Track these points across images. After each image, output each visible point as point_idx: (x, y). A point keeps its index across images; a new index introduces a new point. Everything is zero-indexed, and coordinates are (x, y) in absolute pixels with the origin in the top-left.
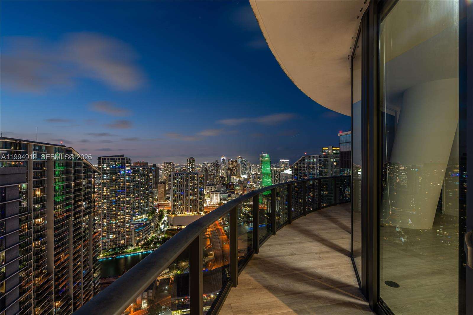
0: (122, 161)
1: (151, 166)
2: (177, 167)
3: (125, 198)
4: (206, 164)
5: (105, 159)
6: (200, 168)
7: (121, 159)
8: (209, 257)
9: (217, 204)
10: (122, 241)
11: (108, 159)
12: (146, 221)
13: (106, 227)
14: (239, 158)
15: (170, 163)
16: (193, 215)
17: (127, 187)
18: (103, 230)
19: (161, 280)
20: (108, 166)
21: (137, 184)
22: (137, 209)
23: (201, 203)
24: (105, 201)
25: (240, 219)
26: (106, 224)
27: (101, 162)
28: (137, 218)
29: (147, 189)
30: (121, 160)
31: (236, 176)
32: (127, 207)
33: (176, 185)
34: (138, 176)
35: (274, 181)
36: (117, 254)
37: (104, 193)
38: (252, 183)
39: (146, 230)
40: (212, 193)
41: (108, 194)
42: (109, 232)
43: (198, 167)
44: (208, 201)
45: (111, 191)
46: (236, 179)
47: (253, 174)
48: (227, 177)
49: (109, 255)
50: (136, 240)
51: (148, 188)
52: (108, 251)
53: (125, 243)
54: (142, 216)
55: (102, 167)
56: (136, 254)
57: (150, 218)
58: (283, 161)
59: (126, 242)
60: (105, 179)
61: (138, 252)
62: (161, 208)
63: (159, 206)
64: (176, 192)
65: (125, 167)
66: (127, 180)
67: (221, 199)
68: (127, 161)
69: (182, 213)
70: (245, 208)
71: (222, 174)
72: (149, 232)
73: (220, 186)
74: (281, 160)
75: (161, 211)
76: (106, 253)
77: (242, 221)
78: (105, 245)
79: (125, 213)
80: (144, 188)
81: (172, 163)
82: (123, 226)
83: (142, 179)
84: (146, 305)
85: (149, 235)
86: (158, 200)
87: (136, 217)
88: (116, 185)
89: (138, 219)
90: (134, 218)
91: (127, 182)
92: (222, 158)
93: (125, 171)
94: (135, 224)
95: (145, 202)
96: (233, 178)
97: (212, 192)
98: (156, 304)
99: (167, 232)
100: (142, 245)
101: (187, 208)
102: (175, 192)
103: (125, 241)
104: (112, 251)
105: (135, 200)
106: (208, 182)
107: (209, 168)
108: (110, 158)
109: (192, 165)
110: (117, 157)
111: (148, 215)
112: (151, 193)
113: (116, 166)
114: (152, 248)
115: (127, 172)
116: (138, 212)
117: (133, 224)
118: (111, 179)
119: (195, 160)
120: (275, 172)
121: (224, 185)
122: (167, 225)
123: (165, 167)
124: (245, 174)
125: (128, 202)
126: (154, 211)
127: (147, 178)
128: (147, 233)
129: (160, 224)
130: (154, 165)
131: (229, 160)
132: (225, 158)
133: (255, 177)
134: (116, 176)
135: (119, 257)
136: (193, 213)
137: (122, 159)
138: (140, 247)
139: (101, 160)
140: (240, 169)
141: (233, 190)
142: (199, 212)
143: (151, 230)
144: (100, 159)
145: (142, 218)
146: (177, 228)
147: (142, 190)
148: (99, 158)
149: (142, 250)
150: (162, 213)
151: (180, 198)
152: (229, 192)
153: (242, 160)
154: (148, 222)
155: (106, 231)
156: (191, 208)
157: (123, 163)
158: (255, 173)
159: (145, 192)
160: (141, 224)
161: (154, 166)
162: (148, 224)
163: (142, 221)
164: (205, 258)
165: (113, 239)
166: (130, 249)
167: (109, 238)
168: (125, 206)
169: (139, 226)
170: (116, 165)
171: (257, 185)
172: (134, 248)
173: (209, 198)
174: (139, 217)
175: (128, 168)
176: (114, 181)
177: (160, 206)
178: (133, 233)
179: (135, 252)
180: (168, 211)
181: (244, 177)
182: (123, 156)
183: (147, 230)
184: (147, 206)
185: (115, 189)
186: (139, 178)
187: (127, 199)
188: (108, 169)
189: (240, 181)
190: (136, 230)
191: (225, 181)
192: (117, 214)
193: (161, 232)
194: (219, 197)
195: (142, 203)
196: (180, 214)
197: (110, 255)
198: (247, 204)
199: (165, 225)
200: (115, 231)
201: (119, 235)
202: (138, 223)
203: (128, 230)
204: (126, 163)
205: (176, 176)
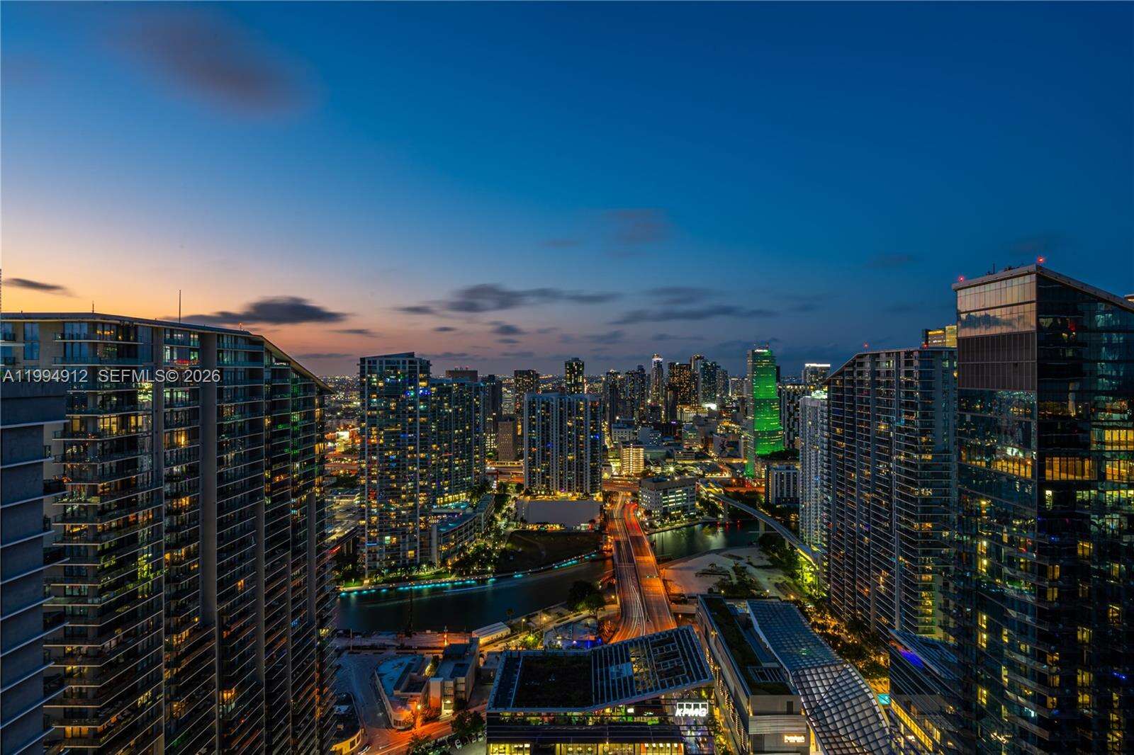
0: (409, 367)
1: (484, 380)
2: (545, 382)
3: (416, 453)
4: (613, 375)
5: (375, 362)
6: (601, 385)
7: (407, 362)
8: (608, 607)
9: (637, 475)
10: (410, 552)
11: (381, 362)
12: (464, 509)
13: (375, 519)
14: (698, 358)
15: (528, 373)
16: (574, 499)
17: (421, 428)
18: (369, 523)
19: (489, 653)
20: (380, 378)
21: (446, 420)
22: (446, 480)
23: (595, 471)
24: (375, 458)
25: (694, 516)
26: (375, 510)
27: (367, 370)
28: (446, 500)
29: (469, 433)
30: (407, 365)
31: (689, 404)
32: (421, 475)
33: (534, 425)
34: (449, 401)
35: (788, 420)
36: (399, 580)
37: (373, 441)
38: (730, 422)
39: (464, 529)
40: (625, 447)
41: (381, 441)
42: (383, 531)
43: (596, 382)
44: (615, 465)
45: (388, 436)
46: (687, 413)
47: (734, 401)
48: (667, 407)
49: (382, 583)
50: (442, 552)
51: (470, 430)
52: (379, 572)
53: (416, 556)
54: (457, 496)
55: (370, 379)
56: (439, 585)
57: (475, 501)
58: (815, 368)
59: (418, 555)
60: (375, 409)
61: (443, 580)
62: (502, 480)
63: (498, 473)
64: (534, 440)
65: (416, 380)
66: (421, 411)
67: (646, 463)
68: (421, 367)
69: (550, 494)
70: (708, 487)
71: (653, 401)
72: (471, 534)
73: (647, 429)
74: (807, 365)
75: (502, 487)
76: (376, 577)
77: (697, 519)
78: (375, 559)
79: (415, 488)
80: (461, 431)
81: (533, 371)
82: (412, 518)
83: (457, 410)
84: (450, 711)
85: (471, 541)
86: (497, 460)
87: (444, 496)
88: (396, 422)
89: (448, 502)
90: (440, 500)
91: (421, 416)
92: (655, 360)
93: (416, 390)
94: (442, 514)
95: (464, 464)
96: (682, 410)
97: (626, 444)
98: (472, 711)
99: (512, 537)
100: (455, 565)
101: (561, 481)
102: (532, 443)
103: (416, 552)
104: (389, 573)
105: (441, 458)
106: (618, 418)
107: (621, 385)
108: (384, 360)
109: (576, 376)
110: (398, 359)
111: (470, 494)
112: (477, 442)
113: (397, 379)
114: (475, 573)
115: (421, 391)
116: (449, 486)
117: (436, 514)
118: (387, 409)
120: (791, 394)
121: (657, 426)
122: (514, 521)
123: (517, 381)
124: (713, 400)
125: (424, 464)
126: (485, 485)
127: (469, 408)
128: (466, 538)
129: (498, 517)
130: (490, 375)
131: (671, 365)
132: (660, 360)
133: (737, 408)
134: (397, 400)
135: (401, 589)
136: (574, 495)
137: (411, 362)
138: (450, 568)
139: (366, 365)
140: (700, 387)
141: (679, 441)
142: (589, 492)
143: (475, 531)
144: (364, 363)
145: (456, 501)
146: (535, 529)
147: (457, 434)
148: (363, 360)
149: (453, 578)
150: (505, 490)
151: (545, 458)
152: (669, 445)
153: (706, 366)
154: (469, 511)
155: (376, 527)
156: (569, 481)
157: (413, 372)
158: (739, 399)
159: (464, 440)
160: (453, 514)
161: (492, 378)
162: (470, 515)
163: (457, 507)
164: (597, 610)
165: (392, 546)
166: (426, 572)
167: (381, 544)
168: (416, 472)
169: (449, 519)
170: (398, 376)
171: (743, 429)
172: (437, 570)
173: (618, 457)
174: (450, 497)
175: (424, 384)
176: (393, 412)
177: (501, 473)
178: (434, 535)
179: (436, 580)
180: (519, 487)
181: (709, 408)
182: (412, 355)
183: (466, 531)
184: (469, 474)
185: (395, 432)
186: (450, 407)
187: (422, 455)
188: (381, 384)
189: (697, 418)
190: (442, 530)
191: (660, 416)
192: (400, 489)
193: (499, 536)
194: (642, 456)
195: (457, 465)
196: (545, 494)
197: (385, 581)
198: (714, 476)
199: (509, 520)
200: (396, 529)
201: (404, 537)
202: (446, 511)
203: (422, 526)
204: (418, 371)
205: (534, 403)
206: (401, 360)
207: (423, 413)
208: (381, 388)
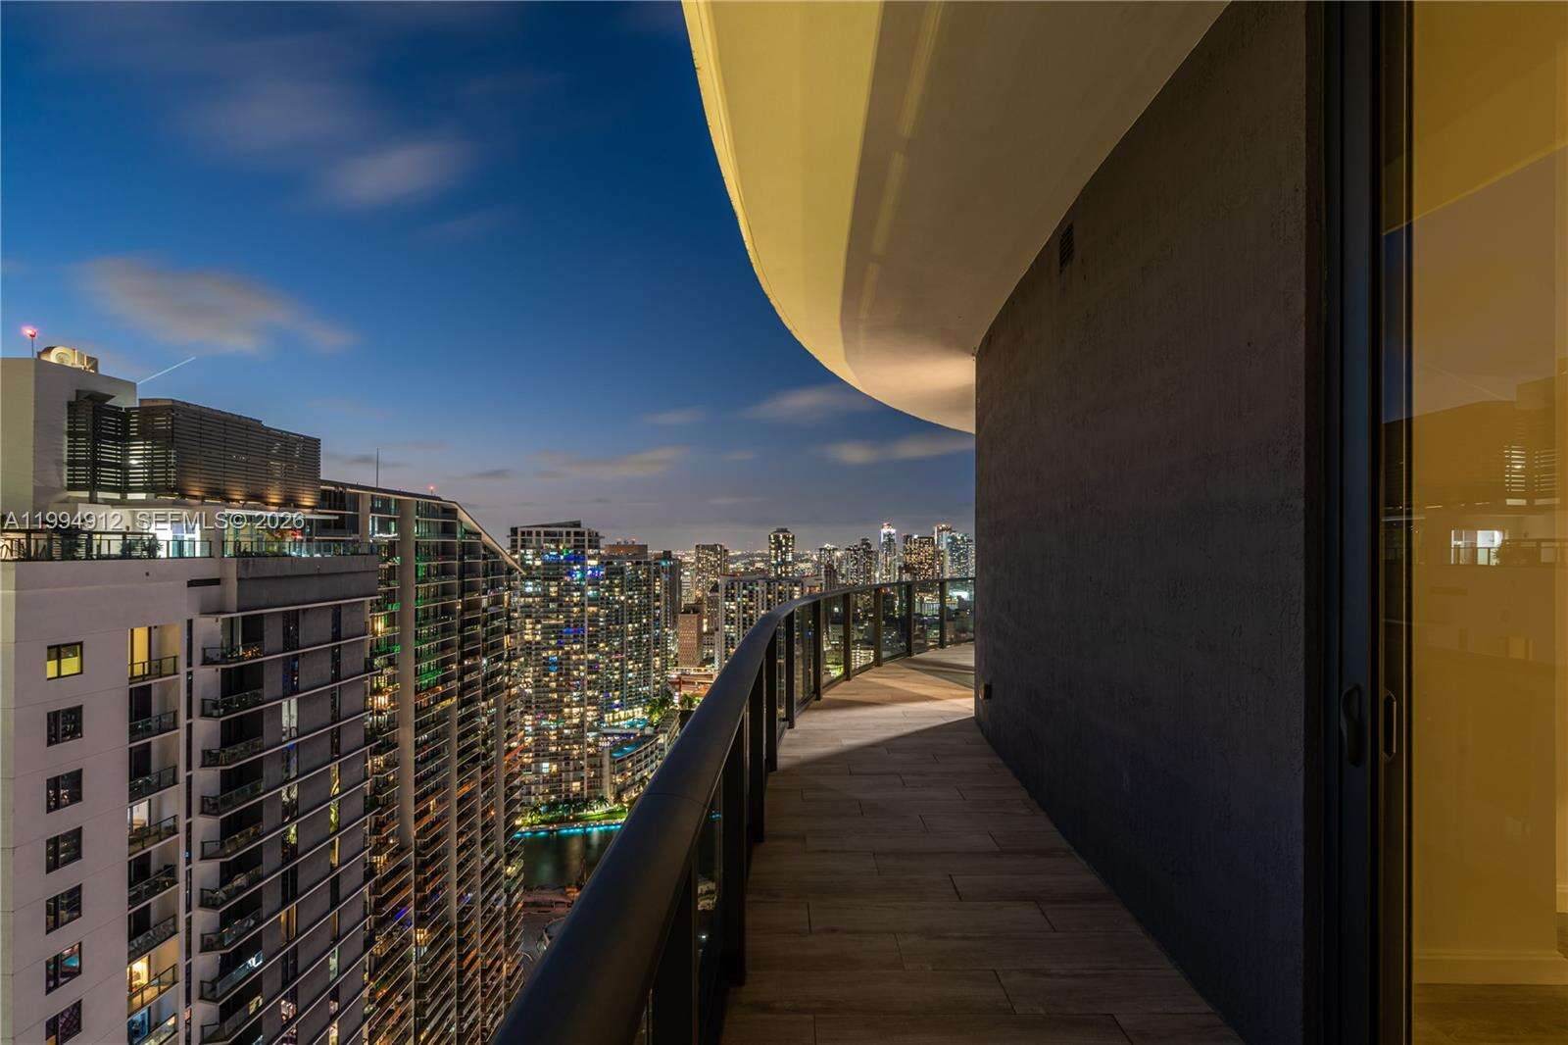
0: (575, 540)
1: (658, 558)
2: (737, 558)
3: (583, 653)
4: (830, 551)
5: (530, 534)
6: (809, 565)
7: (572, 535)
10: (574, 784)
11: (538, 534)
12: (642, 729)
13: (530, 739)
14: (943, 530)
15: (713, 548)
17: (589, 620)
18: (522, 746)
20: (536, 555)
21: (617, 610)
22: (617, 690)
24: (529, 659)
27: (519, 543)
28: (616, 717)
29: (646, 629)
30: (572, 538)
31: (932, 592)
32: (589, 682)
33: (733, 619)
34: (621, 586)
36: (561, 820)
37: (526, 637)
39: (643, 754)
41: (538, 638)
42: (540, 754)
43: (802, 562)
45: (546, 631)
46: (930, 604)
49: (540, 824)
50: (615, 784)
51: (648, 624)
52: (536, 809)
53: (582, 789)
54: (630, 712)
55: (522, 556)
56: (613, 827)
57: (656, 718)
59: (586, 788)
60: (529, 595)
62: (686, 691)
63: (680, 683)
64: (733, 639)
65: (584, 559)
66: (590, 599)
68: (590, 541)
72: (652, 762)
73: (878, 625)
75: (688, 700)
76: (532, 817)
78: (529, 793)
79: (582, 700)
80: (636, 625)
81: (721, 546)
82: (579, 739)
83: (631, 597)
86: (676, 665)
87: (614, 712)
88: (558, 612)
89: (620, 719)
90: (608, 717)
91: (590, 605)
92: (885, 531)
93: (583, 570)
94: (612, 735)
95: (639, 670)
96: (922, 601)
102: (729, 642)
103: (582, 784)
104: (548, 811)
105: (611, 661)
106: (836, 610)
107: (840, 566)
108: (542, 530)
109: (784, 553)
110: (561, 529)
111: (648, 709)
112: (657, 641)
113: (558, 556)
115: (590, 572)
116: (621, 698)
117: (606, 735)
118: (545, 595)
119: (793, 538)
123: (699, 559)
125: (592, 667)
126: (665, 700)
127: (647, 595)
128: (646, 766)
130: (664, 552)
131: (907, 538)
132: (893, 531)
134: (559, 584)
135: (565, 831)
137: (577, 534)
138: (626, 805)
139: (519, 537)
140: (945, 569)
141: (922, 642)
143: (656, 757)
144: (516, 534)
145: (630, 718)
147: (632, 631)
148: (514, 531)
150: (691, 705)
153: (954, 539)
154: (649, 731)
155: (531, 751)
157: (579, 546)
159: (641, 638)
160: (628, 735)
161: (667, 555)
162: (650, 737)
163: (632, 726)
165: (551, 775)
166: (598, 811)
167: (538, 773)
168: (583, 679)
169: (622, 742)
170: (560, 553)
172: (609, 808)
173: (839, 662)
174: (622, 713)
175: (593, 563)
176: (553, 600)
177: (684, 683)
178: (606, 761)
179: (611, 821)
181: (959, 597)
182: (577, 525)
183: (646, 757)
184: (647, 683)
185: (557, 626)
186: (622, 593)
187: (591, 657)
188: (538, 563)
189: (944, 609)
190: (615, 755)
192: (562, 701)
195: (631, 671)
197: (543, 822)
200: (556, 754)
201: (567, 764)
202: (619, 731)
203: (591, 750)
204: (586, 546)
205: (733, 588)
206: (564, 530)
207: (593, 601)
208: (538, 567)
